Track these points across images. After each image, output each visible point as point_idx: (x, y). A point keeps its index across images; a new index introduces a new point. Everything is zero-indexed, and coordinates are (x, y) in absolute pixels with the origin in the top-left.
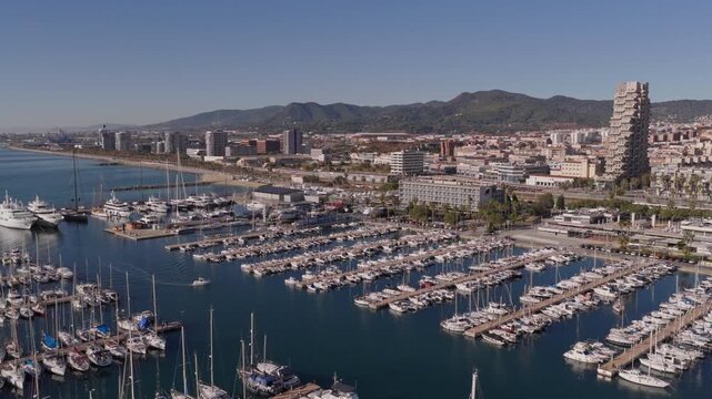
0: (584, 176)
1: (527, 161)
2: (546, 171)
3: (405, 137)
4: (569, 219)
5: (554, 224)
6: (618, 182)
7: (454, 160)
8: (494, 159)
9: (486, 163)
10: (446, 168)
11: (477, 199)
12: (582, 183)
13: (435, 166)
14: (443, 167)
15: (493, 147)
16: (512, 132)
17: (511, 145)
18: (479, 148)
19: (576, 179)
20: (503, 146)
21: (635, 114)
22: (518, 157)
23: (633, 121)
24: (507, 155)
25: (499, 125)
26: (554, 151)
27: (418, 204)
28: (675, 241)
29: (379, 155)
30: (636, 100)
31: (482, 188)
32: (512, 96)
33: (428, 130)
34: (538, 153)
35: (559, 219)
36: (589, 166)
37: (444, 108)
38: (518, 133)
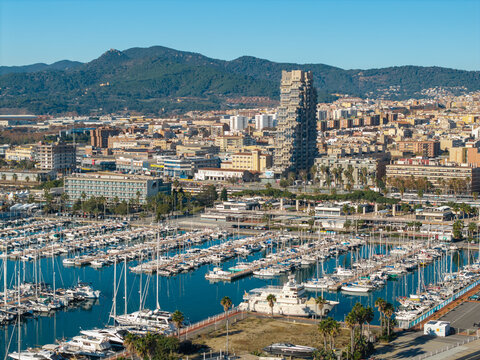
0: (255, 169)
1: (198, 154)
2: (216, 164)
3: (34, 121)
4: (227, 207)
5: (215, 212)
6: (285, 174)
7: (110, 152)
8: (159, 151)
9: (150, 157)
10: (102, 164)
11: (144, 192)
12: (251, 176)
13: (89, 161)
14: (98, 162)
15: (158, 136)
16: (181, 111)
17: (179, 132)
18: (139, 138)
19: (246, 172)
20: (170, 135)
21: (301, 104)
22: (188, 148)
23: (299, 111)
24: (174, 146)
25: (164, 101)
26: (229, 141)
27: (87, 199)
28: (307, 220)
29: (12, 148)
30: (301, 89)
31: (149, 181)
32: (180, 57)
33: (60, 109)
34: (211, 143)
35: (220, 207)
36: (259, 158)
37: (82, 73)
38: (190, 114)
